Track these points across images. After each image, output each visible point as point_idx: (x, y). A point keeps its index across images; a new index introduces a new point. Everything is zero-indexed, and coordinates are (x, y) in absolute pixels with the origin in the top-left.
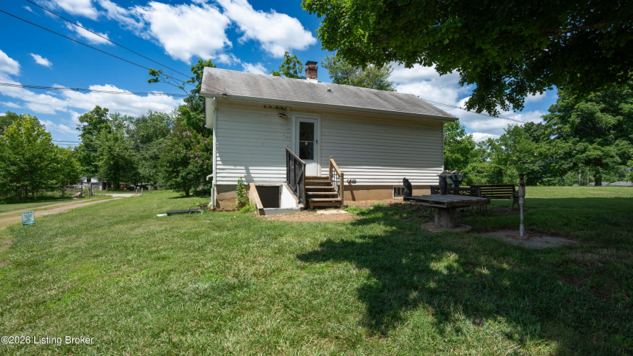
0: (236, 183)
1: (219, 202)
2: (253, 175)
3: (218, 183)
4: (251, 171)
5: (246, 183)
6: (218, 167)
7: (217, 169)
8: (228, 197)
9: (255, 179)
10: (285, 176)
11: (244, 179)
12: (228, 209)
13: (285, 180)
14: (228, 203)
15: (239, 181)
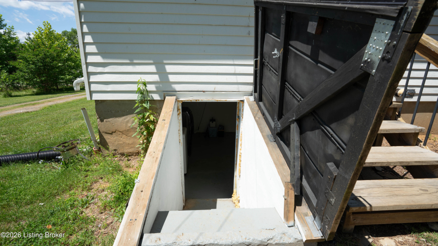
0: (135, 97)
1: (106, 137)
2: (172, 78)
3: (96, 97)
4: (169, 69)
5: (156, 97)
6: (90, 59)
7: (87, 64)
8: (123, 128)
9: (177, 87)
10: (251, 79)
11: (151, 88)
12: (127, 150)
13: (251, 88)
14: (124, 139)
15: (141, 92)
